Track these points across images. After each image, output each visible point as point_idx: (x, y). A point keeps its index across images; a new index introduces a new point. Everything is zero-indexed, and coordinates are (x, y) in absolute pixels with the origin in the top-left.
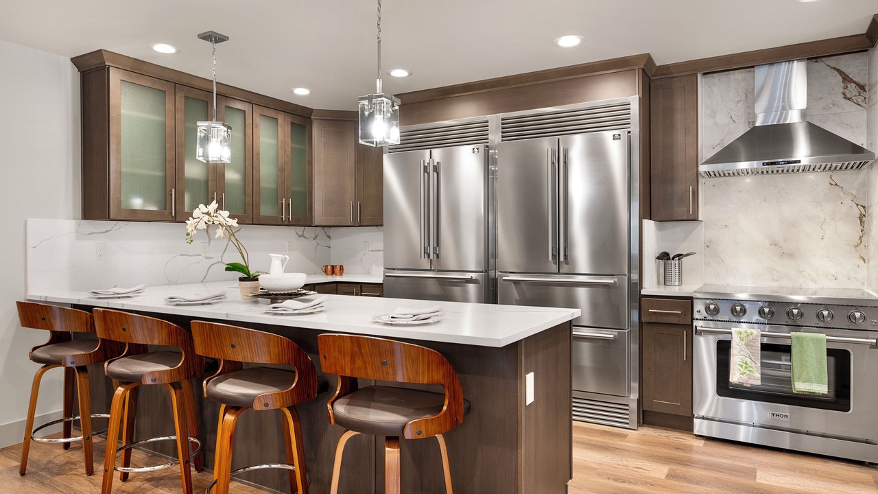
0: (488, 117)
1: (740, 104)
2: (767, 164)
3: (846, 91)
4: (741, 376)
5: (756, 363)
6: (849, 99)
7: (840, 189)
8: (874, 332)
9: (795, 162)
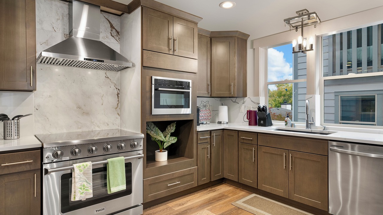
1: (59, 21)
2: (87, 59)
3: (112, 32)
4: (81, 195)
5: (90, 184)
6: (113, 36)
7: (109, 80)
8: (140, 151)
9: (101, 61)
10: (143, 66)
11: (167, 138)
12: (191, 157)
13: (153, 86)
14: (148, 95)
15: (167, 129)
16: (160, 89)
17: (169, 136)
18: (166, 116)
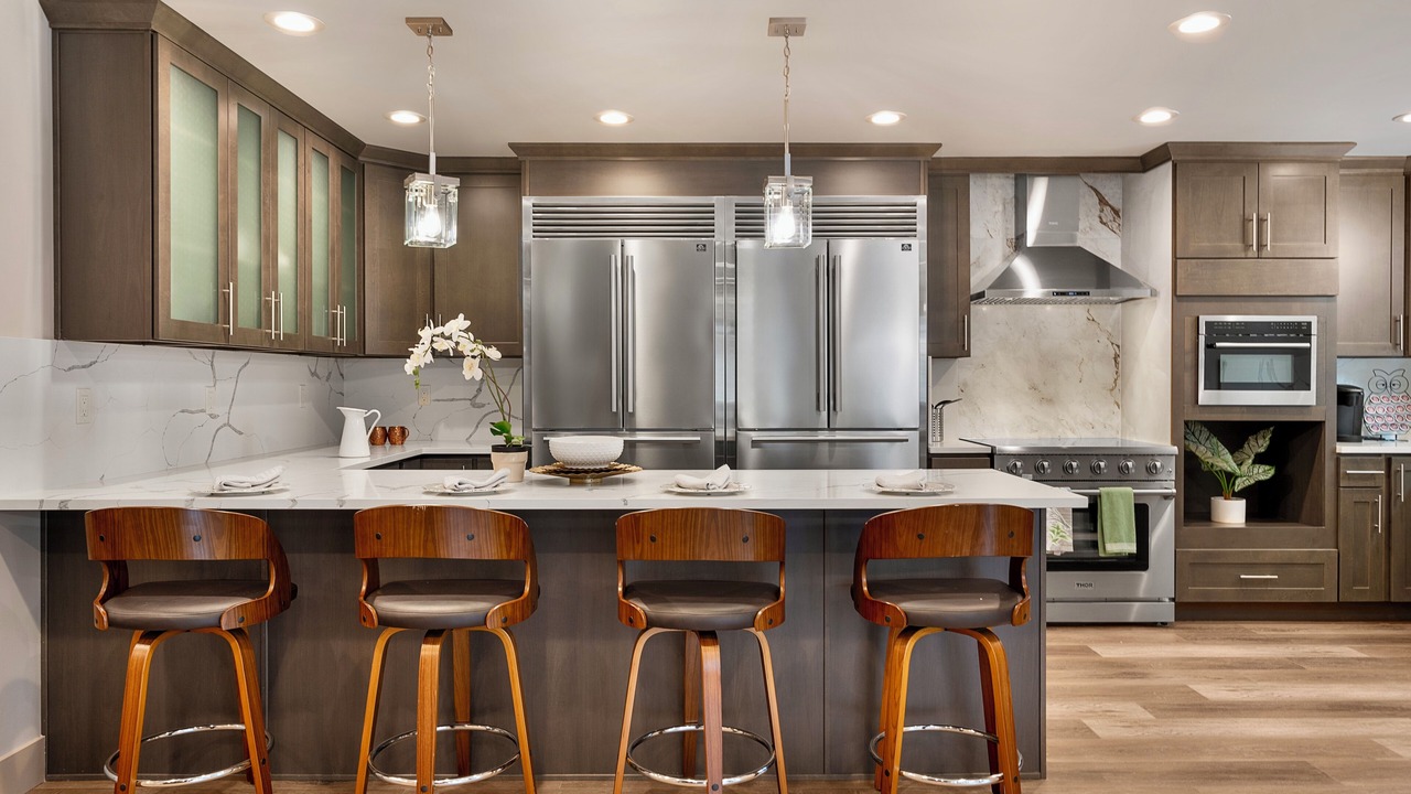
0: (713, 199)
1: (997, 216)
2: (1058, 294)
3: (1102, 215)
4: (1053, 543)
5: (1068, 527)
6: (1105, 224)
7: (1096, 326)
8: (1168, 482)
9: (1085, 294)
10: (1177, 296)
11: (1245, 468)
12: (1320, 523)
13: (1202, 340)
14: (1189, 359)
15: (1246, 446)
16: (1218, 344)
17: (1250, 461)
18: (1238, 409)
